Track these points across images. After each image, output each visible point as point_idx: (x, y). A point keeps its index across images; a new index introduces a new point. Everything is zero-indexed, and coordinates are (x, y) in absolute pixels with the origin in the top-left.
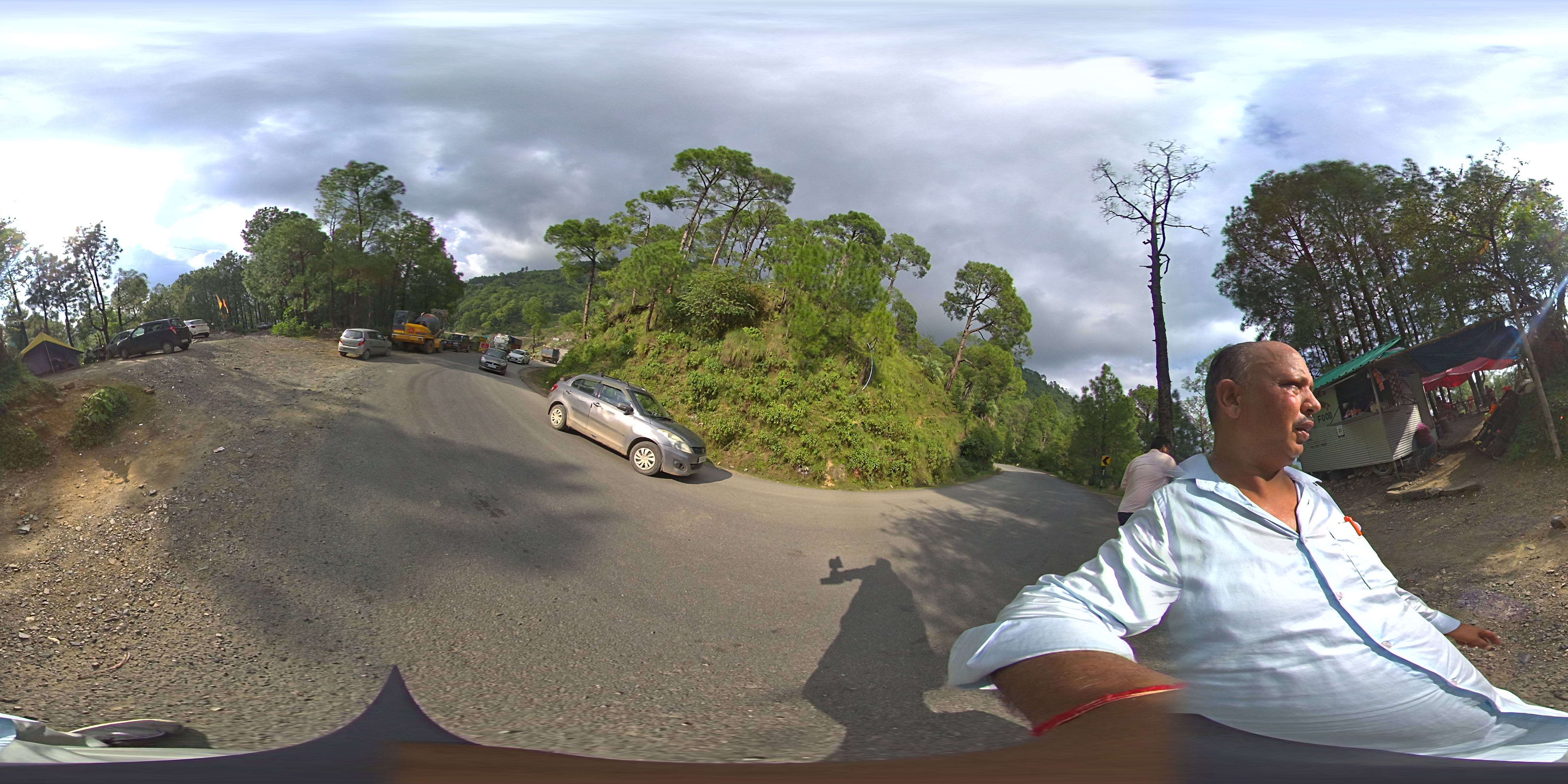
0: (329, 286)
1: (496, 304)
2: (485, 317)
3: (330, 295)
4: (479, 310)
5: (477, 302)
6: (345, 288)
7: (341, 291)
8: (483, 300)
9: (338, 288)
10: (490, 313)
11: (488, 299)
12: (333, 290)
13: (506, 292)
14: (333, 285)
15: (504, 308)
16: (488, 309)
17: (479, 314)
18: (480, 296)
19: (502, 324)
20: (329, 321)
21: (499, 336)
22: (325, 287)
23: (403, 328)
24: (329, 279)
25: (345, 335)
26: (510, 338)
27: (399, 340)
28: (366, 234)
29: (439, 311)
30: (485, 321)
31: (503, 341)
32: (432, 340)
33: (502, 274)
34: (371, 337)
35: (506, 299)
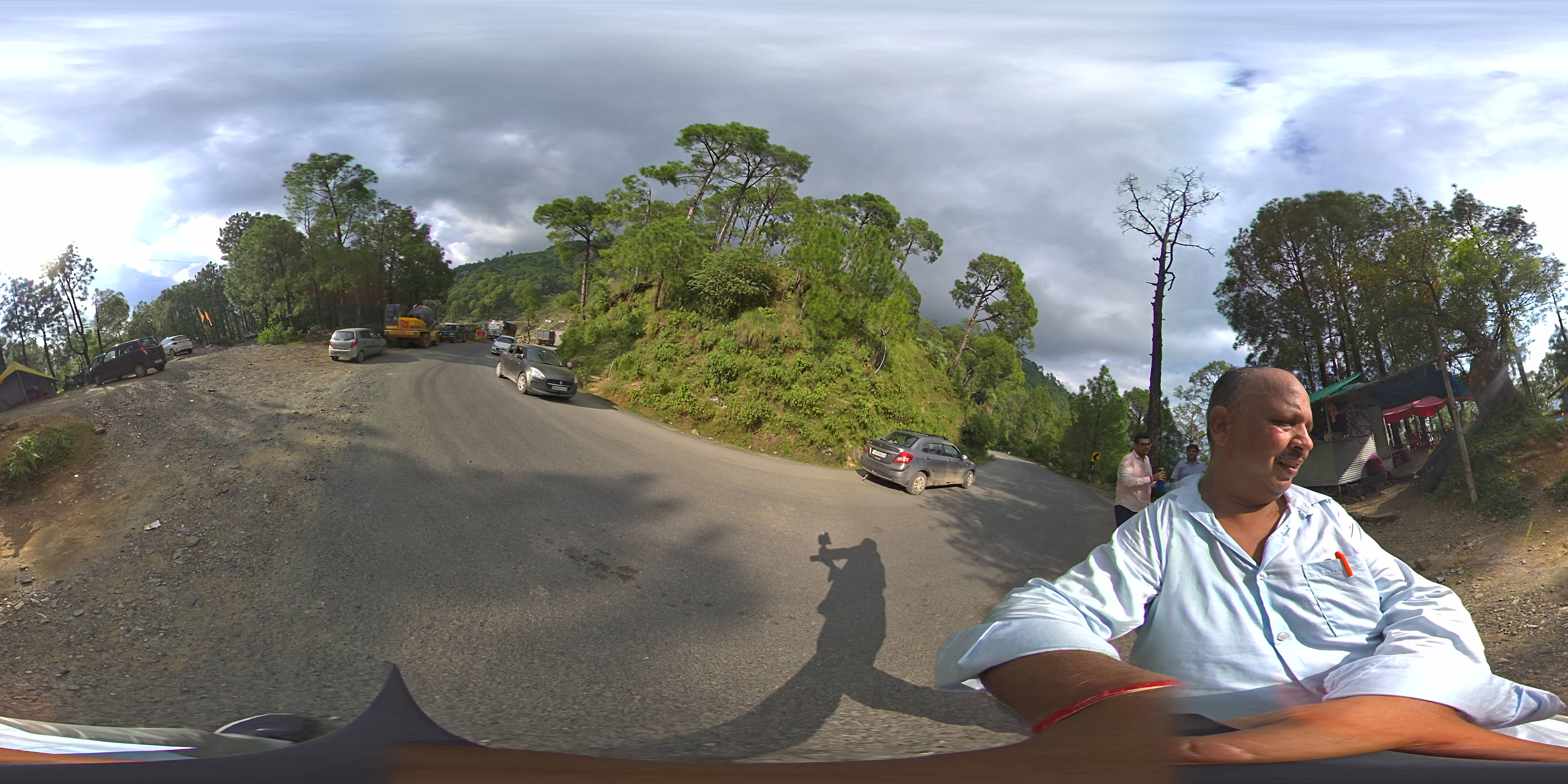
0: (312, 287)
1: (483, 290)
2: (474, 305)
3: (314, 295)
4: (468, 298)
5: (464, 290)
6: (329, 286)
7: (325, 290)
8: (470, 288)
9: (321, 287)
10: (478, 300)
11: (475, 286)
12: (317, 291)
13: (493, 277)
14: (317, 285)
15: (493, 294)
16: (477, 296)
17: (467, 302)
18: (466, 284)
19: (492, 311)
20: (316, 324)
21: (493, 322)
22: (309, 288)
23: (396, 323)
24: (311, 279)
25: (335, 337)
26: (505, 323)
27: (393, 336)
28: (344, 227)
29: (431, 301)
30: (474, 308)
31: (498, 327)
32: (428, 333)
33: (486, 260)
34: (363, 337)
35: (493, 284)
